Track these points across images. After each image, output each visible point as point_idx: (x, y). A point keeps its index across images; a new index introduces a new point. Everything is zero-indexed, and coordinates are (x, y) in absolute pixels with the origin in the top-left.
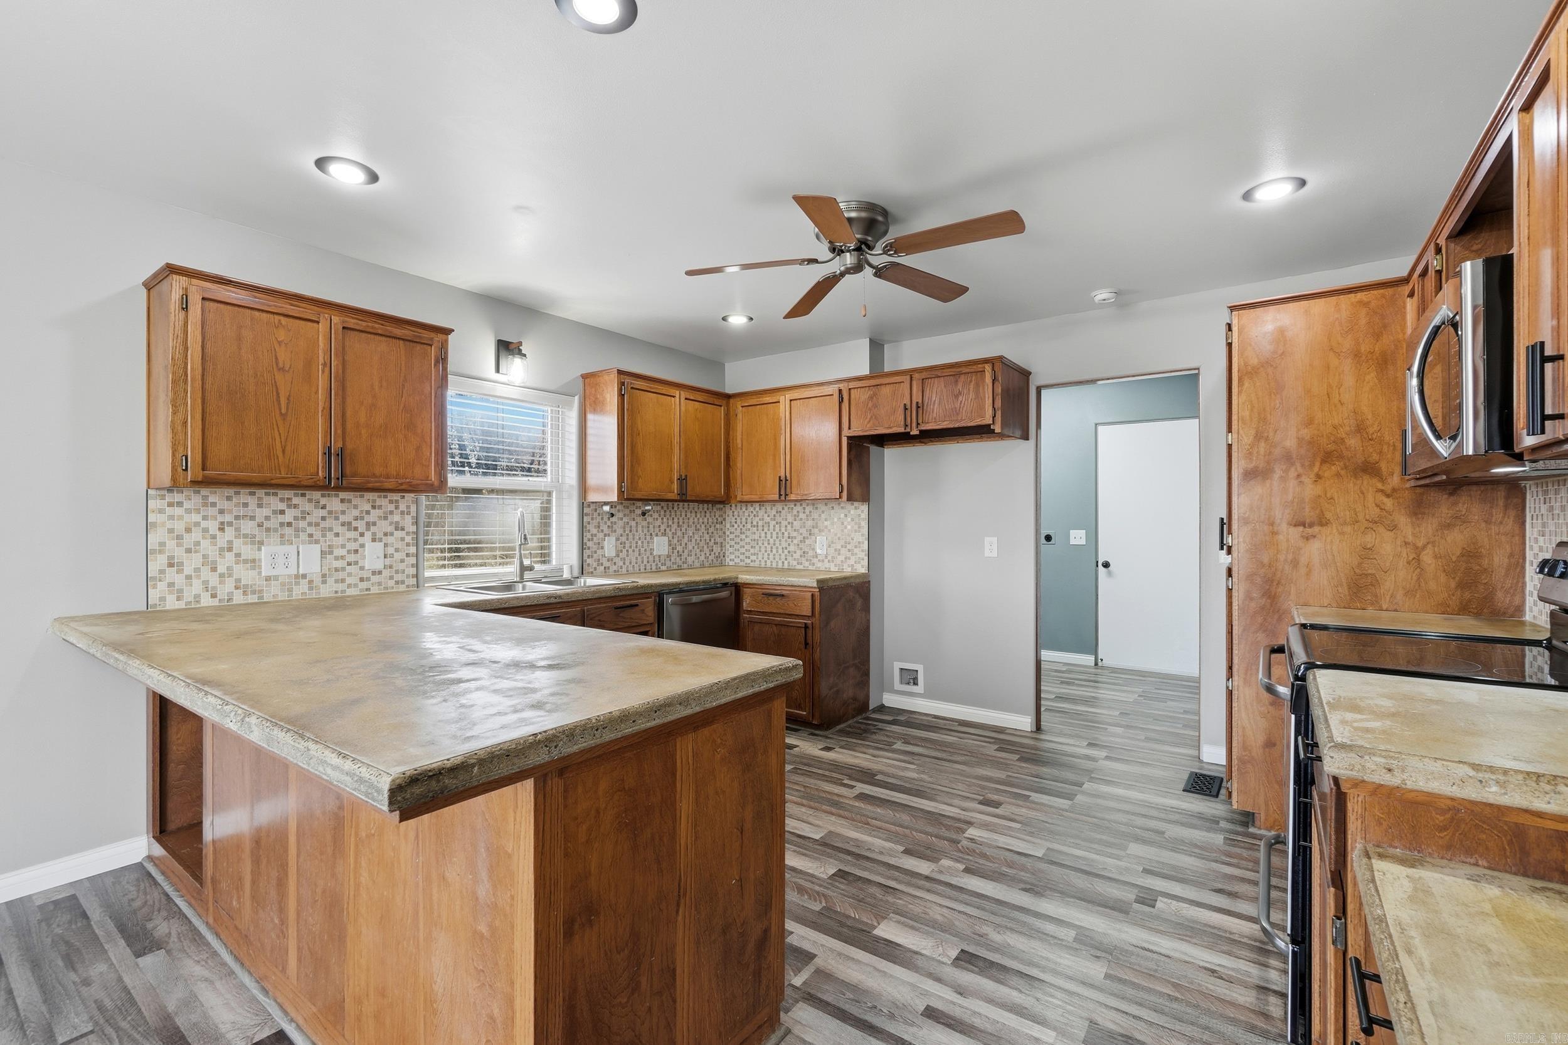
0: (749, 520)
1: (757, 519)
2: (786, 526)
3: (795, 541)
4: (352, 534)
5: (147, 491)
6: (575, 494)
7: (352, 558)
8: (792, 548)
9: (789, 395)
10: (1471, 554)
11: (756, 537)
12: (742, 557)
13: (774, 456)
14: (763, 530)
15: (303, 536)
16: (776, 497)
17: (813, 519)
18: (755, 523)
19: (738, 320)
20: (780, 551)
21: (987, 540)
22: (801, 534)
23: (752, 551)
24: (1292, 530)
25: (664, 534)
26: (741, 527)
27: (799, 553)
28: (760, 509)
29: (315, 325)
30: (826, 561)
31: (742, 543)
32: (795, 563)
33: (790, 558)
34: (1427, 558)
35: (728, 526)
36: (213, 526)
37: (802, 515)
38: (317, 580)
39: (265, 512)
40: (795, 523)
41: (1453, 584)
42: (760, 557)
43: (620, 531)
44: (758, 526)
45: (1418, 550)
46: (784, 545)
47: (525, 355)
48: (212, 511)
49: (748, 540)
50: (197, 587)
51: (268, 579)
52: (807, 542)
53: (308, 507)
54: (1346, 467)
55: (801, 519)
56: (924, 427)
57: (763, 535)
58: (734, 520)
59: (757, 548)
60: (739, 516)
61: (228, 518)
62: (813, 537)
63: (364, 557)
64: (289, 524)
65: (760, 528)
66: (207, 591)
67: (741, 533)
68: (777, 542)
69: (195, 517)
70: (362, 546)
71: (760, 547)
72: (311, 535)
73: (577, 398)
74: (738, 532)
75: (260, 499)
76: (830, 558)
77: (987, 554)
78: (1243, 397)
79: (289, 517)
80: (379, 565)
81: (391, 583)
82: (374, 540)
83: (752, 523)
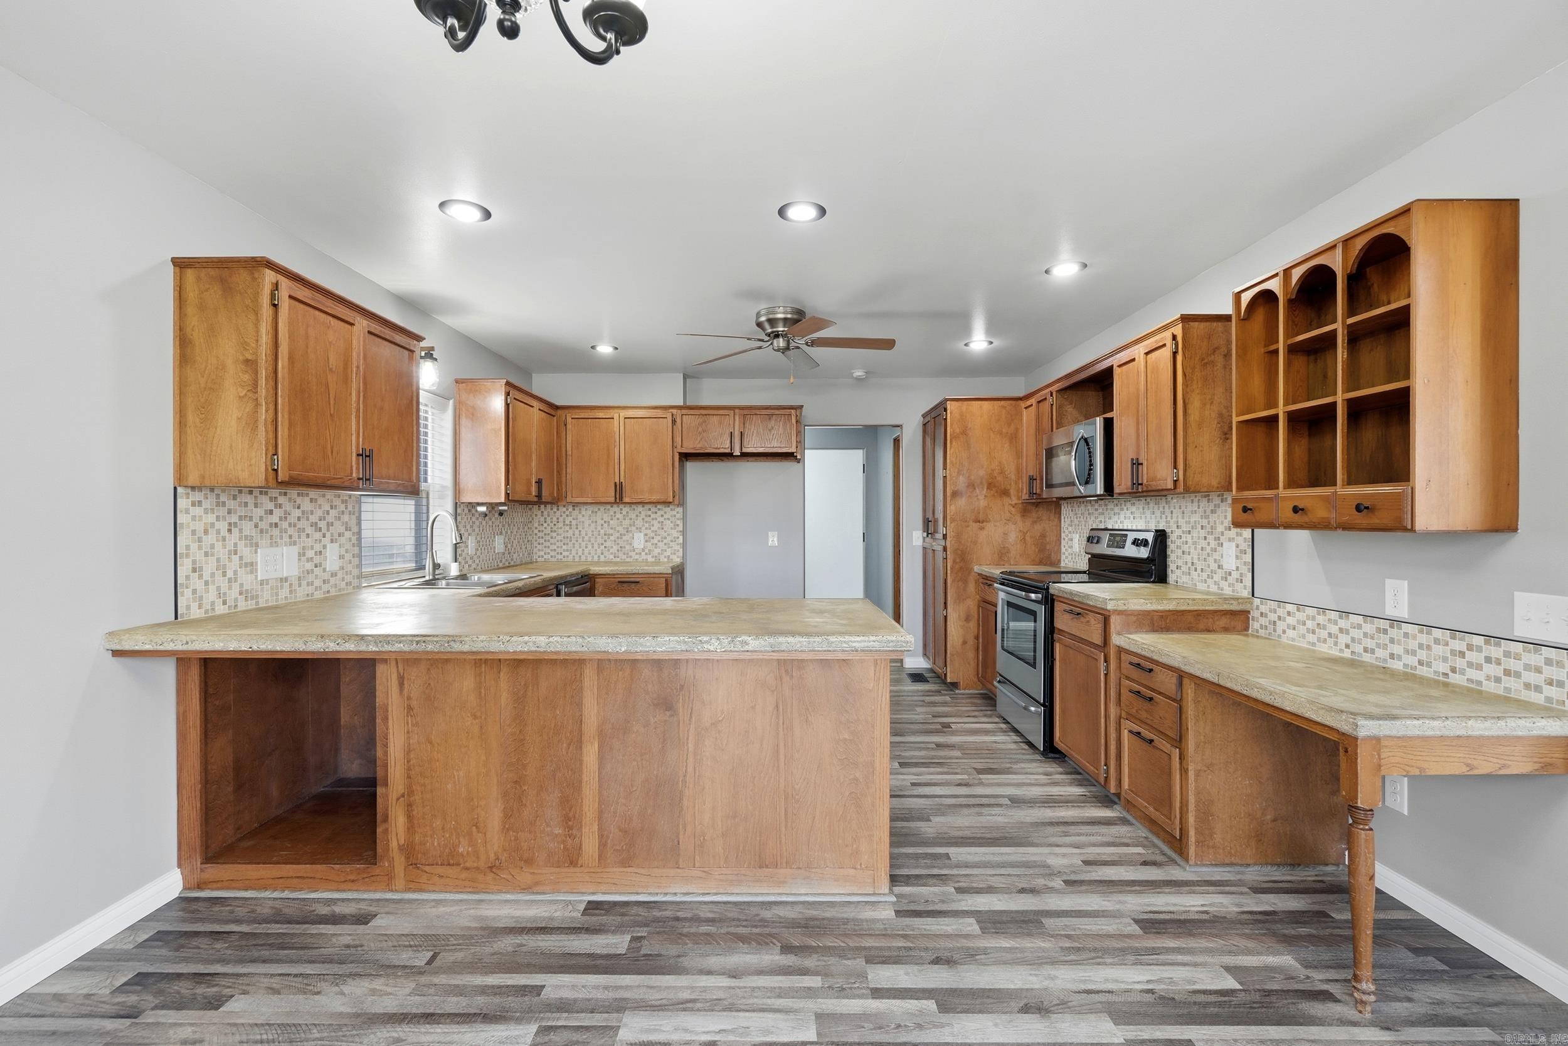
0: (561, 519)
1: (570, 519)
2: (602, 525)
3: (612, 538)
4: (318, 535)
5: (175, 489)
6: (450, 494)
7: (317, 559)
8: (608, 544)
9: (624, 413)
10: (1043, 536)
11: (570, 534)
12: (552, 553)
13: (608, 464)
14: (577, 528)
15: (286, 539)
16: (612, 500)
17: (631, 519)
18: (567, 522)
19: (605, 349)
20: (596, 546)
21: (770, 534)
22: (618, 531)
23: (564, 547)
24: (974, 524)
25: (501, 533)
26: (552, 525)
27: (615, 548)
28: (574, 510)
29: (349, 327)
30: (643, 553)
31: (552, 541)
32: (612, 557)
33: (606, 553)
34: (1028, 538)
35: (536, 525)
36: (223, 526)
37: (618, 516)
38: (295, 583)
39: (259, 512)
40: (611, 522)
41: (1037, 550)
42: (574, 552)
43: (477, 530)
44: (570, 525)
45: (1025, 534)
46: (600, 540)
47: (436, 360)
48: (222, 511)
49: (559, 538)
50: (212, 595)
51: (262, 583)
52: (624, 538)
53: (288, 506)
54: (997, 492)
55: (618, 519)
56: (744, 450)
57: (577, 532)
58: (542, 519)
59: (571, 544)
60: (549, 516)
61: (234, 518)
62: (631, 535)
63: (325, 559)
64: (276, 525)
65: (574, 527)
66: (220, 597)
67: (552, 531)
68: (593, 540)
69: (211, 518)
70: (325, 547)
71: (574, 544)
72: (290, 537)
73: (451, 402)
74: (548, 531)
75: (256, 497)
76: (647, 551)
77: (770, 543)
78: (952, 450)
79: (275, 518)
80: (336, 568)
81: (343, 585)
82: (332, 541)
83: (564, 522)
